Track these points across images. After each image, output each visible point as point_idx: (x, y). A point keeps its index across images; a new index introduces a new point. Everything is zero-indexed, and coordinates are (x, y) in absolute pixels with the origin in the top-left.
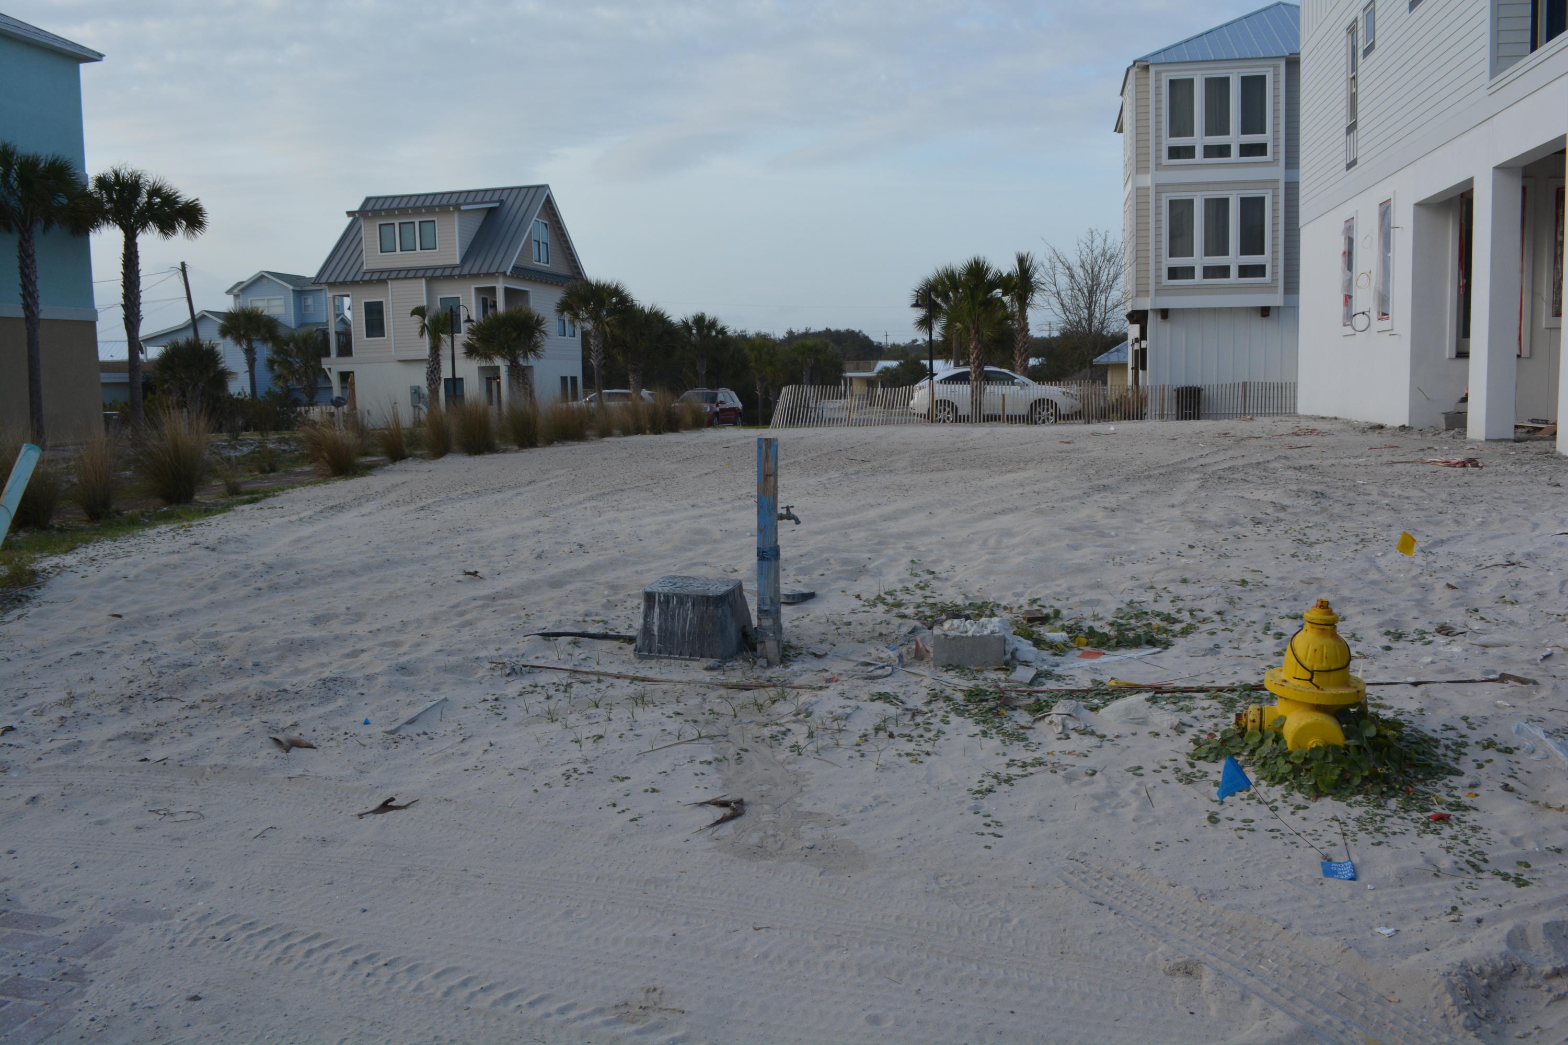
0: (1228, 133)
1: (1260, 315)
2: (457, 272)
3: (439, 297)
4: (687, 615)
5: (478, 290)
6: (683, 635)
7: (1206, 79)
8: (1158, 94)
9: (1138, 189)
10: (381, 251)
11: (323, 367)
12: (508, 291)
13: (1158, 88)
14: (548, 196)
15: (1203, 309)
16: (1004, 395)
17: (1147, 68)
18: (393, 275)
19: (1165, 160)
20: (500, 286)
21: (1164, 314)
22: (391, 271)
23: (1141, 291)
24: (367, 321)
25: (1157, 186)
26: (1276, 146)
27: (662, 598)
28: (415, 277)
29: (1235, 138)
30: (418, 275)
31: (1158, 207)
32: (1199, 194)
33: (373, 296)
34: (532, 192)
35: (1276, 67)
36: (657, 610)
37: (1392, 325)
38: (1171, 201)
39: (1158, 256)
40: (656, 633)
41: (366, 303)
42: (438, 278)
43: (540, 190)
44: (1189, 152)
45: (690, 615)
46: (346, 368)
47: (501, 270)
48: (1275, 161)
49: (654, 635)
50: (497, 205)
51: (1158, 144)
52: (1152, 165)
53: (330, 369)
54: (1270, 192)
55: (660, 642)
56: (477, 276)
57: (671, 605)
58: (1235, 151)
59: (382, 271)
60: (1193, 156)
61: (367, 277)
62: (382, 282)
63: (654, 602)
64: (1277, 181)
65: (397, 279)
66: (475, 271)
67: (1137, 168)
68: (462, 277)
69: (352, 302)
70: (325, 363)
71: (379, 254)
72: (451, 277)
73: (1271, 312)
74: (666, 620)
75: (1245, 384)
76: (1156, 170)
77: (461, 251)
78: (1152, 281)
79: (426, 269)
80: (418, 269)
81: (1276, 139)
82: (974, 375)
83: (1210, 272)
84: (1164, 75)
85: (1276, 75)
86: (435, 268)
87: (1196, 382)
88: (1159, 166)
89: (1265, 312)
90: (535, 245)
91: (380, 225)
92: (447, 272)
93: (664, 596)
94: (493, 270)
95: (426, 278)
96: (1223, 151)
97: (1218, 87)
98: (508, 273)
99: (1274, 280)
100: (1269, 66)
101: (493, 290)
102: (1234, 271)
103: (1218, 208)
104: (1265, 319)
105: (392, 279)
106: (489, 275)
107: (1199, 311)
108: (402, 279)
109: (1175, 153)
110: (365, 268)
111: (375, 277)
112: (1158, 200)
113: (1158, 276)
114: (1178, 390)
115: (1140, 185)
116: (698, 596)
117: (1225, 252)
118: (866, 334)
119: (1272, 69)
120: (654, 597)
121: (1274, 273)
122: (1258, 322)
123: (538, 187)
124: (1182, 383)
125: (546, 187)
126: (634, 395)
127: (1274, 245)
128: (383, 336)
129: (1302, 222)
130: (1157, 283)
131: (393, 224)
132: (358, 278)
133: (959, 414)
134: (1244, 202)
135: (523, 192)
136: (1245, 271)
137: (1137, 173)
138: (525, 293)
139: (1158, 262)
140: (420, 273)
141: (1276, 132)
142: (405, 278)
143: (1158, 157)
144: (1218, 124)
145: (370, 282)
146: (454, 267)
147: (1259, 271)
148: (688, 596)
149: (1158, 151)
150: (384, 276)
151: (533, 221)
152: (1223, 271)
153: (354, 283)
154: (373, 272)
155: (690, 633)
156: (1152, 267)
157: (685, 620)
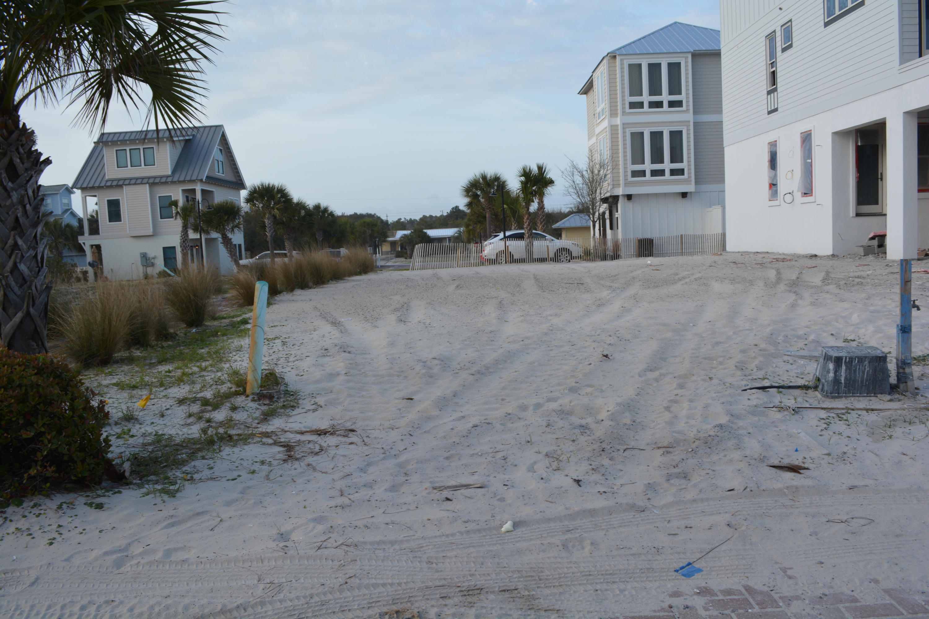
0: (661, 95)
1: (681, 196)
2: (170, 179)
3: (158, 196)
4: (865, 369)
5: (184, 191)
6: (862, 382)
7: (649, 64)
8: (622, 72)
9: (611, 126)
10: (118, 167)
11: (80, 242)
12: (203, 191)
13: (622, 68)
14: (223, 132)
15: (650, 194)
16: (548, 246)
17: (615, 57)
18: (127, 182)
19: (628, 110)
20: (198, 188)
21: (629, 197)
22: (125, 179)
23: (616, 185)
24: (109, 212)
25: (623, 124)
26: (688, 102)
27: (848, 360)
28: (142, 183)
29: (665, 97)
30: (143, 182)
31: (624, 136)
32: (647, 129)
33: (113, 195)
34: (213, 129)
35: (686, 58)
36: (844, 367)
37: (815, 199)
38: (631, 133)
39: (625, 164)
40: (843, 381)
41: (108, 201)
42: (157, 184)
43: (218, 128)
44: (640, 105)
45: (867, 369)
46: (96, 242)
47: (199, 178)
48: (688, 110)
49: (841, 383)
50: (191, 137)
51: (623, 100)
52: (619, 111)
53: (84, 243)
54: (685, 127)
55: (845, 387)
56: (183, 182)
57: (853, 364)
58: (665, 104)
59: (119, 180)
60: (662, 107)
61: (109, 184)
62: (120, 186)
63: (842, 363)
64: (689, 121)
65: (129, 184)
66: (182, 179)
67: (611, 114)
68: (173, 182)
69: (99, 200)
70: (81, 240)
71: (116, 168)
72: (166, 183)
73: (688, 195)
74: (850, 373)
75: (682, 236)
76: (623, 115)
77: (171, 167)
78: (622, 178)
79: (149, 178)
80: (143, 178)
81: (687, 98)
82: (527, 235)
83: (655, 173)
84: (625, 62)
85: (686, 62)
86: (155, 178)
87: (648, 236)
88: (624, 113)
89: (684, 195)
90: (216, 162)
91: (116, 151)
92: (163, 180)
93: (849, 358)
94: (194, 178)
95: (149, 183)
96: (659, 104)
97: (654, 68)
98: (204, 180)
99: (689, 177)
100: (683, 57)
101: (194, 191)
102: (667, 172)
103: (656, 137)
104: (684, 199)
105: (126, 185)
106: (191, 181)
107: (648, 195)
108: (133, 184)
109: (633, 105)
110: (107, 177)
111: (115, 183)
112: (624, 132)
113: (626, 176)
114: (639, 240)
115: (614, 124)
116: (873, 357)
117: (662, 162)
118: (379, 216)
119: (684, 59)
120: (842, 360)
121: (689, 173)
122: (681, 201)
123: (217, 126)
124: (641, 236)
125: (221, 126)
126: (288, 254)
127: (689, 158)
128: (121, 221)
129: (725, 143)
130: (626, 179)
131: (125, 150)
132: (103, 184)
133: (514, 258)
134: (672, 133)
135: (207, 129)
136: (673, 172)
137: (611, 117)
138: (212, 192)
139: (625, 168)
140: (145, 181)
141: (687, 94)
142: (135, 184)
143: (623, 108)
144: (655, 89)
145: (111, 187)
146: (168, 177)
147: (681, 172)
148: (866, 357)
149: (623, 104)
150: (121, 183)
151: (216, 148)
152: (661, 173)
153: (100, 188)
154: (113, 180)
155: (867, 380)
156: (621, 170)
157: (863, 372)
